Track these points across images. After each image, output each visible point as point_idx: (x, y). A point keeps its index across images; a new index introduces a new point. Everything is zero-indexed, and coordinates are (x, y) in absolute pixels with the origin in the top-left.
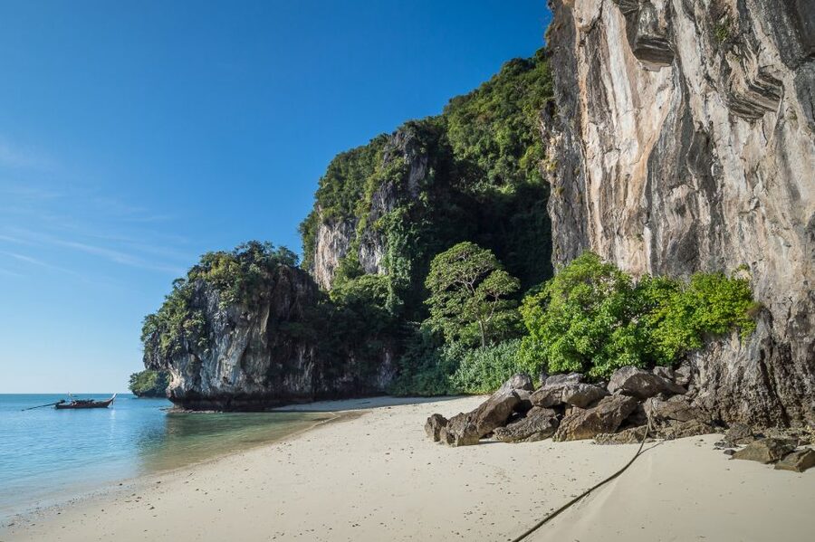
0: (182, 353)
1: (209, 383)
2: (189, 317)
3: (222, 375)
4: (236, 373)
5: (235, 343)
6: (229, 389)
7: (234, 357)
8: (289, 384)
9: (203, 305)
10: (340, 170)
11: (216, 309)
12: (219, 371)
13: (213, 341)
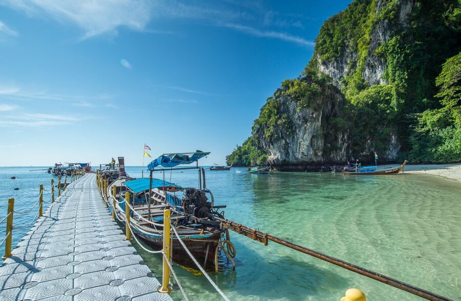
0: (278, 139)
1: (294, 155)
2: (280, 118)
3: (301, 151)
4: (308, 150)
5: (307, 132)
6: (306, 159)
7: (307, 140)
8: (334, 156)
9: (287, 110)
10: (329, 30)
11: (295, 111)
12: (299, 148)
13: (295, 131)
